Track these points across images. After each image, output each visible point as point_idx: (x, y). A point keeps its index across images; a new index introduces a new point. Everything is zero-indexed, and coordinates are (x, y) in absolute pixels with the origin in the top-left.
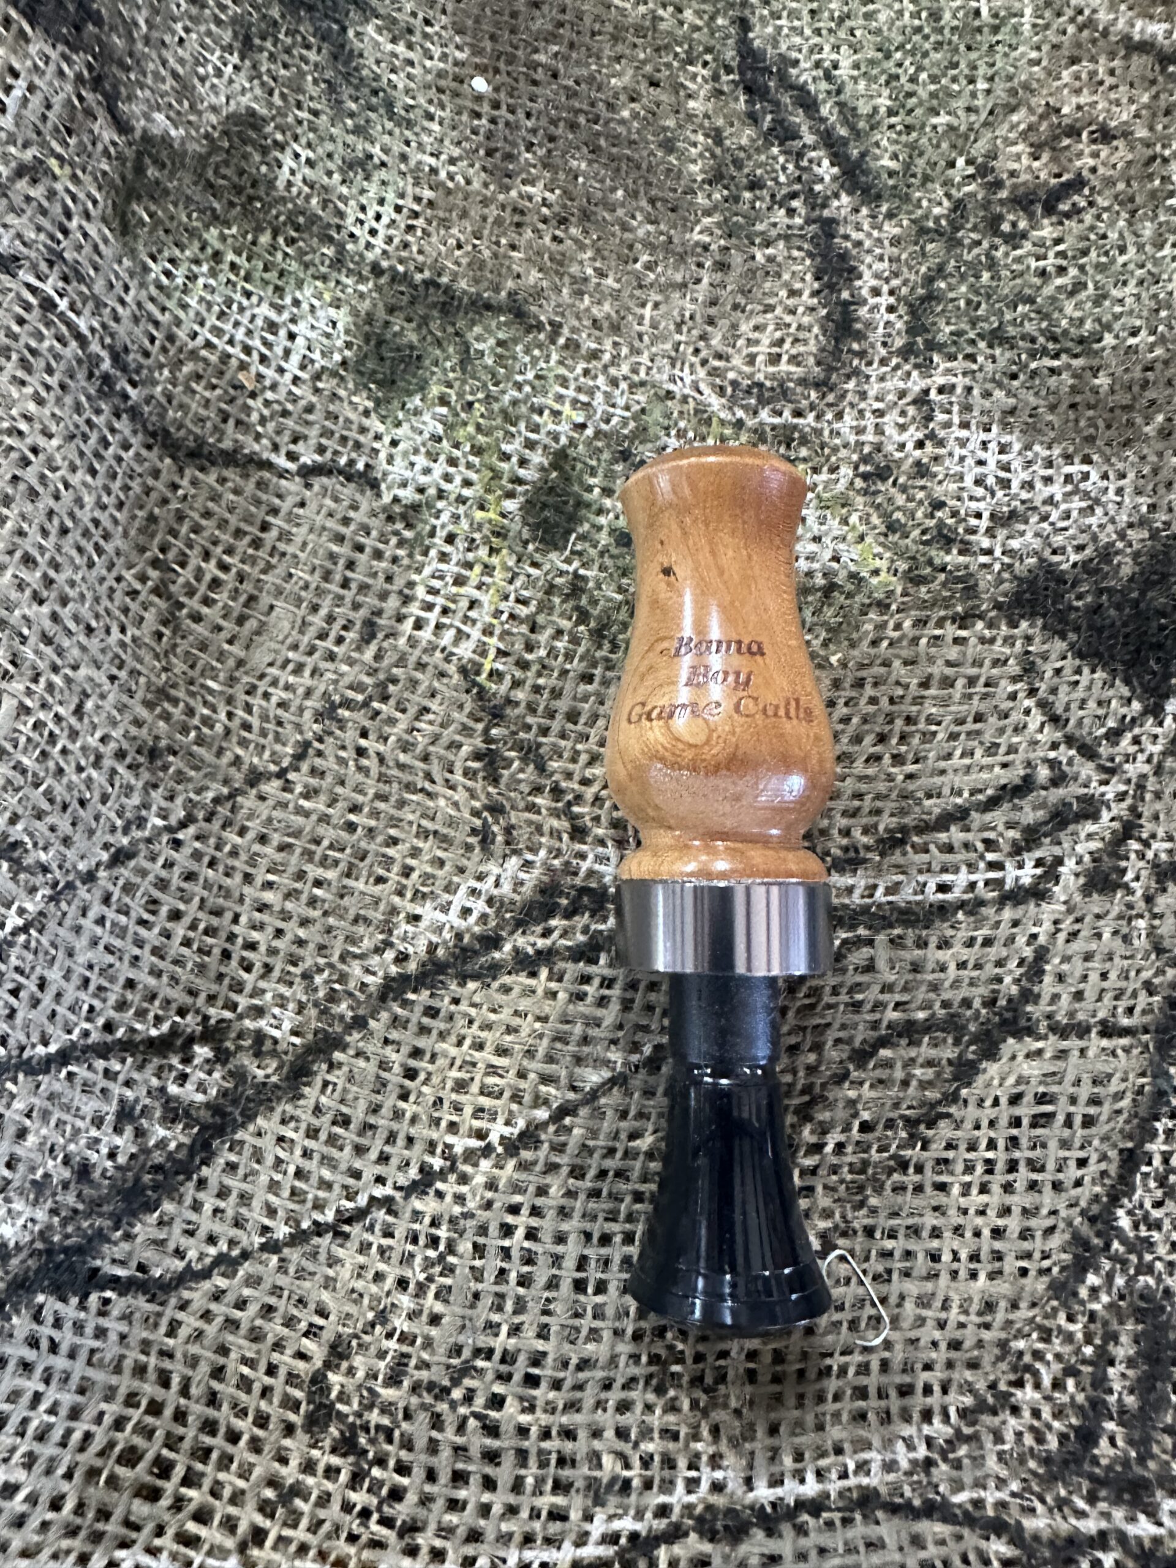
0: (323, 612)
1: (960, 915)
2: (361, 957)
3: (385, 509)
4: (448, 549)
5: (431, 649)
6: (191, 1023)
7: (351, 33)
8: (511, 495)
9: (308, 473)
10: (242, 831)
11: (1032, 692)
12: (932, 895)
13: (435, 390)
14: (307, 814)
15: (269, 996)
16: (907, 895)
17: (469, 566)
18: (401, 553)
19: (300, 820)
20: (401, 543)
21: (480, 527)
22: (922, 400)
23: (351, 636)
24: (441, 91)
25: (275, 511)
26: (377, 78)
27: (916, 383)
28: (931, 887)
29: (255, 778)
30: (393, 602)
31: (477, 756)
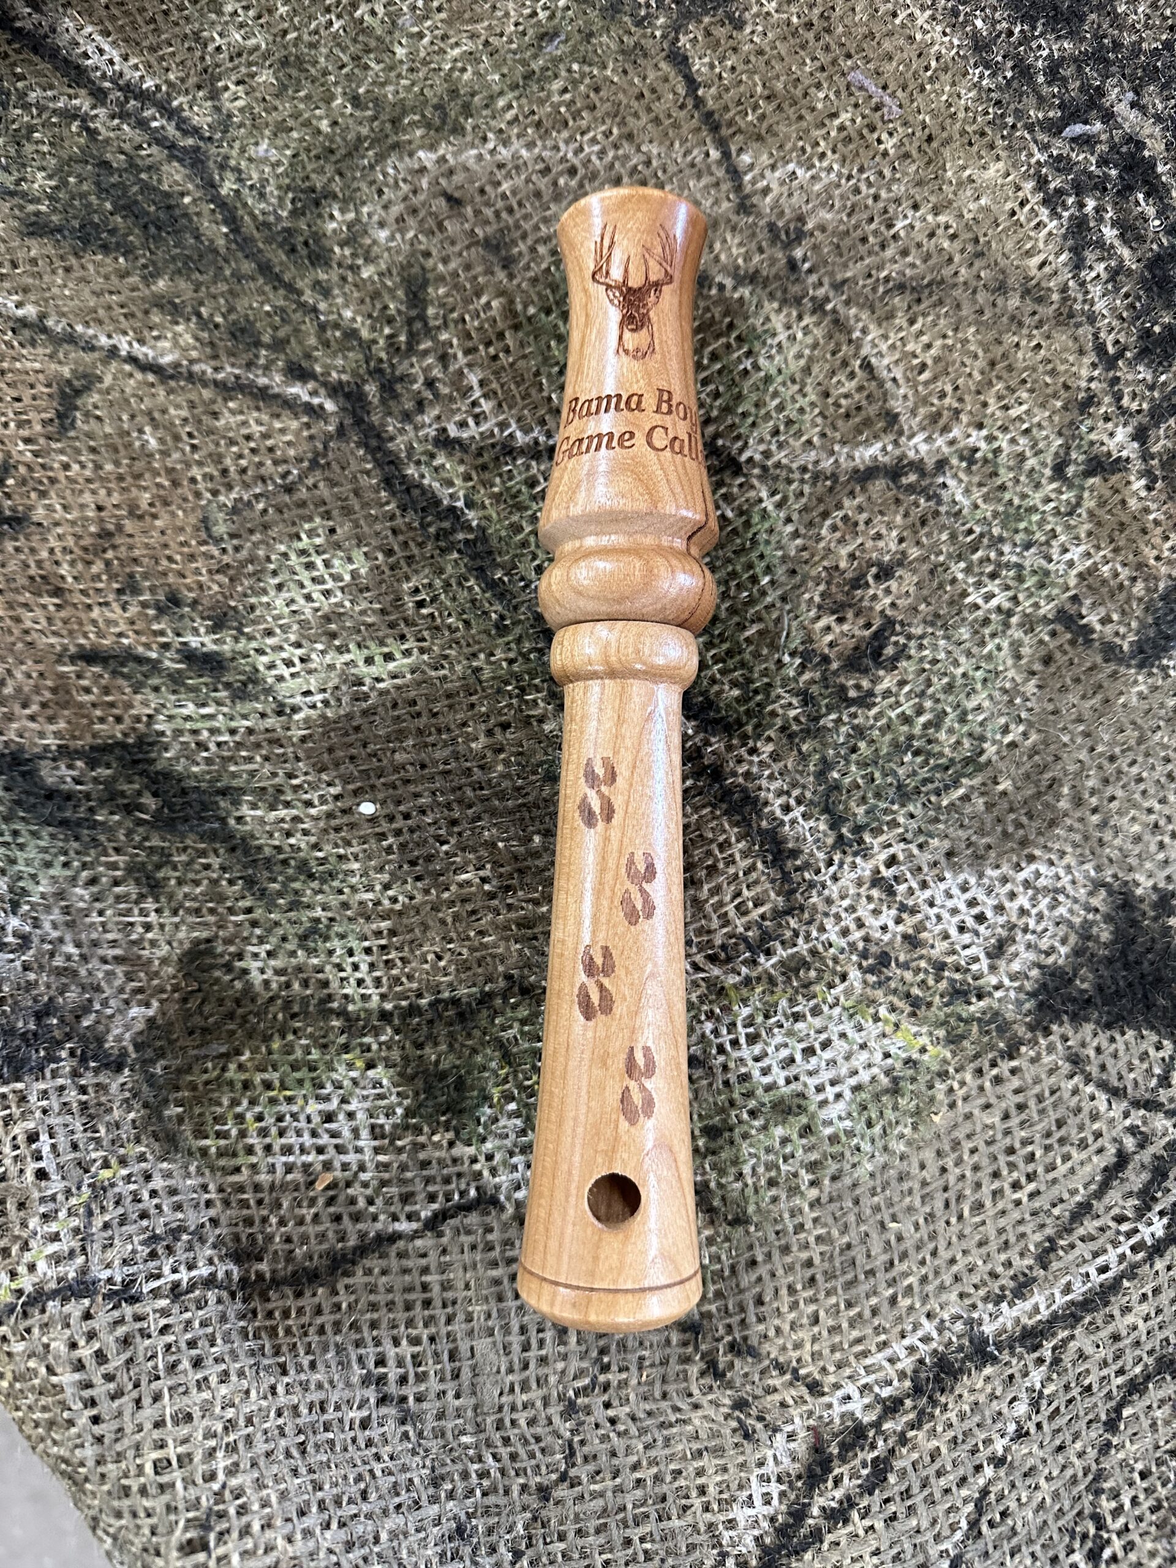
1: (1126, 1283)
7: (232, 822)
9: (433, 1224)
11: (1088, 1080)
12: (1097, 1279)
14: (602, 1494)
16: (1079, 1289)
19: (600, 1502)
22: (877, 880)
24: (337, 830)
25: (425, 1270)
26: (278, 849)
27: (865, 869)
28: (1093, 1272)
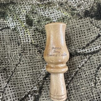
0: (12, 44)
2: (39, 77)
3: (12, 30)
4: (21, 31)
5: (26, 43)
6: (26, 93)
8: (24, 23)
10: (19, 71)
13: (9, 15)
15: (32, 86)
17: (24, 32)
18: (17, 34)
20: (16, 33)
21: (23, 27)
23: (17, 45)
29: (17, 65)
30: (19, 40)
31: (38, 52)
